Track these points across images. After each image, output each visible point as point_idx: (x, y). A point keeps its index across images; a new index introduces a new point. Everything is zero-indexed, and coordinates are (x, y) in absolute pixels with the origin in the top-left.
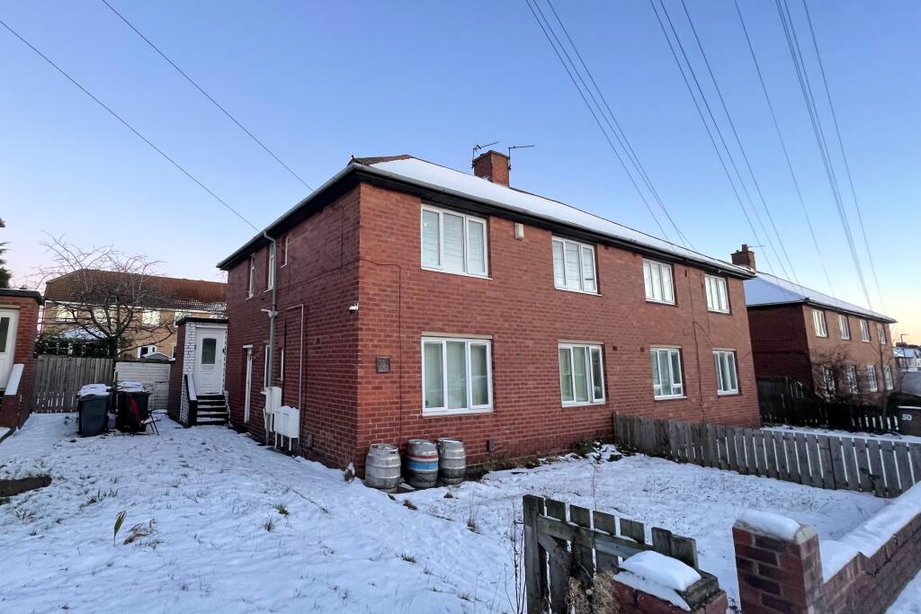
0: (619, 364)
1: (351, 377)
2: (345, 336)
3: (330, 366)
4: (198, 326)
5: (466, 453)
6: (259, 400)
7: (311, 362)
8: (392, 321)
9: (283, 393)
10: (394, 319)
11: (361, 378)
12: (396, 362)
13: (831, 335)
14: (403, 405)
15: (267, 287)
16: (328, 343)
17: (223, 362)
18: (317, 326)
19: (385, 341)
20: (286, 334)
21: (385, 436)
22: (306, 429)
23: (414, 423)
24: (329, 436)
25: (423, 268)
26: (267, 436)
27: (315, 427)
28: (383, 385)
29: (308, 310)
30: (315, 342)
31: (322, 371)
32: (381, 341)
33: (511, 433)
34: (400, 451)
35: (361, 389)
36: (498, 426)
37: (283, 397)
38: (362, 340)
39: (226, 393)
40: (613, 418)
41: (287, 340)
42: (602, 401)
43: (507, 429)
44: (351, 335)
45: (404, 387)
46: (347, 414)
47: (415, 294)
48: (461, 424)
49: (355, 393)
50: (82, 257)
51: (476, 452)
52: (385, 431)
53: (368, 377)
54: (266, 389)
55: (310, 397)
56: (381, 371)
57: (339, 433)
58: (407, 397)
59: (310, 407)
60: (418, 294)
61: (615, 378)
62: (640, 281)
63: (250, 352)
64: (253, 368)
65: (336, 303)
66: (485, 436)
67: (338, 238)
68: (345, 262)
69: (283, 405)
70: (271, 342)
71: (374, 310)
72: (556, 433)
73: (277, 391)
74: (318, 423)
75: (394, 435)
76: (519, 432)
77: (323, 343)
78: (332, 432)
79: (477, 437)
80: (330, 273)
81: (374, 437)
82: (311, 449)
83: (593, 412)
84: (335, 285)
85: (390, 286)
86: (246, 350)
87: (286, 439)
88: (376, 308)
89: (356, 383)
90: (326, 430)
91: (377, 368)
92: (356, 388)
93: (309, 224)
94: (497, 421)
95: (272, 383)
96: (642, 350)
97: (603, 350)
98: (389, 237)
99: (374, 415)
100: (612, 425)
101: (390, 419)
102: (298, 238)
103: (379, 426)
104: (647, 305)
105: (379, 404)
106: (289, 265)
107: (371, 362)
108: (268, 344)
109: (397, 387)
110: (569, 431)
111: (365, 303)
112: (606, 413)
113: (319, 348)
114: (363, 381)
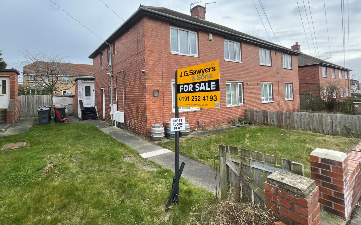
0: (249, 90)
1: (144, 98)
2: (140, 82)
3: (135, 94)
4: (83, 81)
5: (190, 126)
6: (108, 109)
7: (127, 93)
8: (159, 75)
9: (117, 106)
10: (160, 74)
11: (148, 98)
12: (162, 92)
13: (328, 76)
14: (165, 109)
15: (108, 64)
16: (133, 85)
17: (94, 95)
18: (129, 79)
19: (157, 83)
20: (117, 83)
21: (158, 121)
22: (127, 119)
23: (169, 115)
24: (136, 122)
25: (171, 53)
26: (112, 122)
27: (130, 118)
28: (156, 101)
29: (125, 72)
30: (128, 85)
31: (132, 96)
32: (154, 83)
33: (207, 118)
34: (164, 126)
35: (148, 103)
36: (202, 115)
37: (117, 107)
38: (147, 83)
39: (96, 107)
40: (246, 111)
41: (118, 85)
42: (242, 104)
43: (205, 116)
44: (143, 82)
45: (165, 102)
46: (143, 113)
47: (168, 64)
48: (187, 115)
49: (146, 105)
50: (35, 56)
51: (194, 125)
52: (158, 119)
53: (150, 98)
54: (110, 104)
55: (128, 107)
56: (155, 96)
57: (139, 120)
58: (166, 106)
59: (128, 110)
60: (170, 64)
61: (247, 95)
62: (258, 57)
63: (103, 91)
64: (105, 97)
65: (136, 69)
66: (197, 119)
67: (136, 41)
68: (139, 51)
69: (117, 111)
70: (111, 86)
71: (152, 71)
72: (224, 117)
73: (115, 105)
74: (131, 117)
75: (161, 120)
76: (210, 117)
77: (132, 85)
78: (137, 120)
79: (194, 120)
80: (133, 57)
81: (153, 121)
82: (129, 127)
83: (239, 109)
84: (135, 61)
85: (158, 61)
86: (102, 90)
87: (119, 123)
88: (153, 70)
89: (145, 101)
90: (135, 119)
91: (154, 94)
92: (146, 103)
93: (123, 37)
94: (202, 113)
95: (113, 102)
96: (258, 84)
97: (243, 84)
98: (157, 40)
99: (153, 113)
100: (246, 113)
101: (159, 114)
102: (120, 43)
103: (155, 117)
104: (261, 66)
105: (155, 108)
106: (117, 54)
107: (151, 92)
108: (110, 87)
109: (162, 102)
110: (229, 116)
111: (148, 68)
112: (244, 109)
113: (130, 87)
114: (149, 100)
